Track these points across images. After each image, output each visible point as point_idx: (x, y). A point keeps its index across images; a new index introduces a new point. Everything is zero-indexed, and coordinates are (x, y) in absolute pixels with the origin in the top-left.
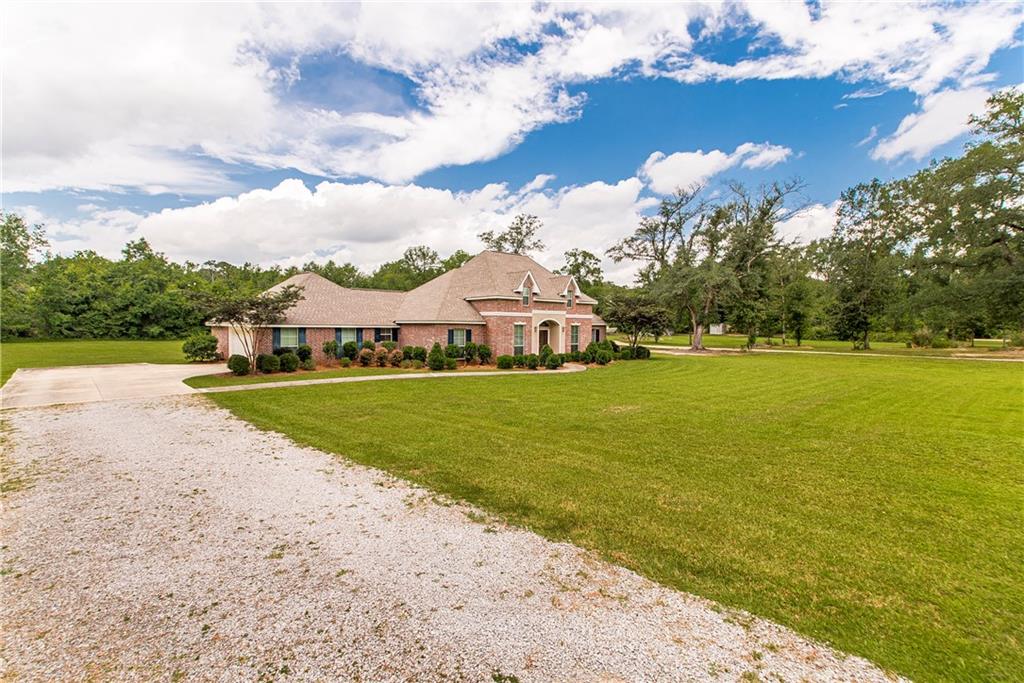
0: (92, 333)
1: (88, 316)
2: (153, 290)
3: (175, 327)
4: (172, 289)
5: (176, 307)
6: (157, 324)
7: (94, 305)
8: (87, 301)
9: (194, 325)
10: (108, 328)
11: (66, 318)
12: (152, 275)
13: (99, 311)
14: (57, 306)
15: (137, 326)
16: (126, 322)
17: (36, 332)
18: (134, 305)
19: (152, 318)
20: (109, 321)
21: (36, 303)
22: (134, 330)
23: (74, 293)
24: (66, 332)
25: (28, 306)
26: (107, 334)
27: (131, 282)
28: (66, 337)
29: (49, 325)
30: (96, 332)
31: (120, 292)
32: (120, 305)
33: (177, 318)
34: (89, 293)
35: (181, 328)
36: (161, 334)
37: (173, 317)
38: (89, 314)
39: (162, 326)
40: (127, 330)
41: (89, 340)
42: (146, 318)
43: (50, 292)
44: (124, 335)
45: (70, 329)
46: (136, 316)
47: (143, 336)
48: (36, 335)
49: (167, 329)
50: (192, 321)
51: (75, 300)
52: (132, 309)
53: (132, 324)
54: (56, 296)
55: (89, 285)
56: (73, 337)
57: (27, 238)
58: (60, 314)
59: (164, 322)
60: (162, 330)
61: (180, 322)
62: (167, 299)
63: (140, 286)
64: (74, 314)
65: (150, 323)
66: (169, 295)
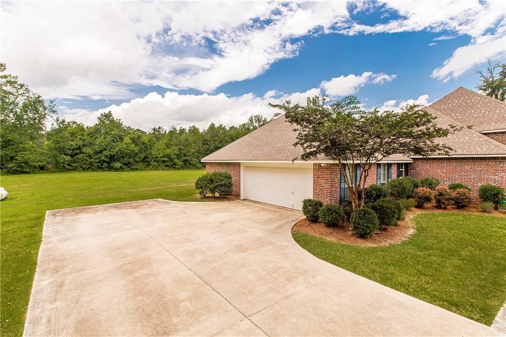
0: (82, 167)
1: (80, 157)
2: (117, 141)
3: (129, 163)
4: (127, 140)
5: (129, 151)
6: (119, 161)
7: (83, 150)
8: (79, 148)
9: (139, 161)
10: (91, 164)
11: (68, 158)
12: (116, 132)
13: (86, 153)
14: (62, 150)
15: (107, 162)
16: (101, 160)
17: (50, 167)
18: (106, 150)
19: (116, 158)
20: (92, 160)
21: (50, 149)
22: (105, 165)
23: (72, 143)
24: (67, 167)
25: (45, 151)
26: (90, 168)
27: (104, 136)
28: (67, 170)
29: (57, 163)
30: (84, 166)
31: (98, 141)
32: (98, 150)
33: (130, 158)
34: (81, 143)
35: (132, 164)
36: (121, 167)
37: (128, 157)
38: (80, 156)
39: (122, 163)
40: (102, 165)
41: (81, 171)
42: (112, 158)
43: (58, 142)
44: (100, 168)
45: (69, 165)
46: (106, 157)
47: (110, 169)
48: (50, 169)
49: (125, 164)
50: (138, 160)
51: (73, 147)
52: (105, 152)
53: (104, 161)
54: (62, 145)
55: (80, 139)
56: (71, 170)
57: (45, 108)
58: (63, 155)
59: (122, 160)
60: (122, 165)
61: (131, 160)
62: (125, 146)
63: (109, 138)
64: (72, 156)
65: (114, 161)
66: (126, 144)
